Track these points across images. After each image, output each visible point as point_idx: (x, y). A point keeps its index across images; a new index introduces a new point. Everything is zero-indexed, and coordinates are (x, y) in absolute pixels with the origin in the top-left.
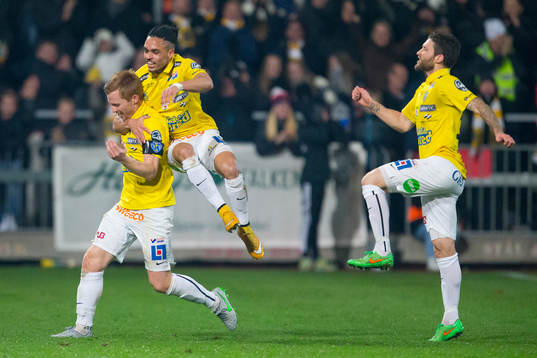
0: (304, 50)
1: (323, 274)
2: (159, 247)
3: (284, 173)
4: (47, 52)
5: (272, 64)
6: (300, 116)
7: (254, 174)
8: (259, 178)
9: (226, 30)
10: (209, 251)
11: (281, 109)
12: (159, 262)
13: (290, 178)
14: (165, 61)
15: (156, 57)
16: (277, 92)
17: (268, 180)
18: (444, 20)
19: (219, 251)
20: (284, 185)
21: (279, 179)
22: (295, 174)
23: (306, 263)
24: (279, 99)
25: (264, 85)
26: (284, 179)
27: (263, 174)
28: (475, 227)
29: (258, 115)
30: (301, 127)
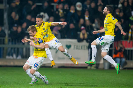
0: (89, 18)
1: (93, 70)
2: (37, 64)
3: (84, 46)
4: (29, 17)
5: (82, 21)
6: (88, 33)
7: (77, 46)
8: (78, 47)
9: (71, 13)
10: (66, 64)
11: (84, 31)
12: (35, 67)
13: (85, 47)
14: (41, 23)
15: (39, 22)
16: (83, 27)
17: (80, 48)
18: (122, 11)
19: (68, 64)
20: (84, 49)
21: (83, 48)
22: (87, 46)
23: (89, 67)
24: (83, 29)
25: (80, 26)
26: (84, 48)
27: (79, 46)
28: (129, 59)
29: (78, 33)
30: (88, 35)
